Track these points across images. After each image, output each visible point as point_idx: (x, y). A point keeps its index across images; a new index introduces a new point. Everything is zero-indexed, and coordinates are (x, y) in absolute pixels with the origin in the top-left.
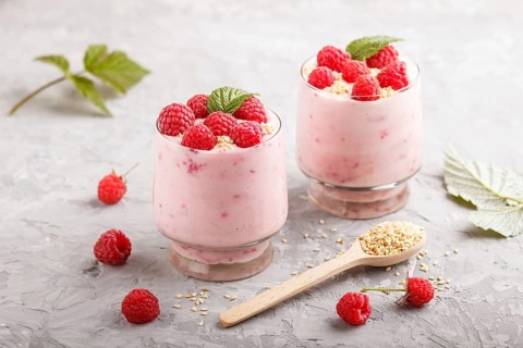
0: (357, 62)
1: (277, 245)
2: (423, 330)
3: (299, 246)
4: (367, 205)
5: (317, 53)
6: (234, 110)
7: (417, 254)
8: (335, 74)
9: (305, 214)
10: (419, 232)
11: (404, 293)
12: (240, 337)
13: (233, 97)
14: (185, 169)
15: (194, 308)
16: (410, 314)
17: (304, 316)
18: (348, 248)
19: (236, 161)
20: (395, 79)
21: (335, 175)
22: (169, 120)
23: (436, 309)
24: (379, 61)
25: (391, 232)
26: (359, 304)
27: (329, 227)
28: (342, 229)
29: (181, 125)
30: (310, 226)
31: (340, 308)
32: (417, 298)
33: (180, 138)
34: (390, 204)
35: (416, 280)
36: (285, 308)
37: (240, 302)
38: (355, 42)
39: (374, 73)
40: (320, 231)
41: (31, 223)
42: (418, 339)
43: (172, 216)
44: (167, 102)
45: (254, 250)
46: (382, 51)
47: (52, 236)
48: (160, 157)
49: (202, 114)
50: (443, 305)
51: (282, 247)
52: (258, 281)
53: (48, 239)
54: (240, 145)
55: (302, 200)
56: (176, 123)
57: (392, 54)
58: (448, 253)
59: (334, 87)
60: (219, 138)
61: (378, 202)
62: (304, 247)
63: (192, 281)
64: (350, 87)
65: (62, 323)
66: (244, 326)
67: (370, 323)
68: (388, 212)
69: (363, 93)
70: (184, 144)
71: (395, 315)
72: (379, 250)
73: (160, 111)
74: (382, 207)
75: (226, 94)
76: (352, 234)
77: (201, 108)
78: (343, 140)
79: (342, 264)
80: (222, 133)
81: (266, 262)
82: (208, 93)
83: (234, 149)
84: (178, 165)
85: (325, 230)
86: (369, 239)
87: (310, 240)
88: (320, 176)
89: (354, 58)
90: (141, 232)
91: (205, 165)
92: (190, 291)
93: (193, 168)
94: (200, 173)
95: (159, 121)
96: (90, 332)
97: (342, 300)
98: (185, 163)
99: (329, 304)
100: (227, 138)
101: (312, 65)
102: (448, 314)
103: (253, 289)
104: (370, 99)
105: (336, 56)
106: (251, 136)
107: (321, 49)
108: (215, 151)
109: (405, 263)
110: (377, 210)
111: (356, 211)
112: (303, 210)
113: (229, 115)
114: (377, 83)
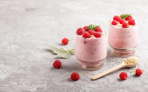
0: (123, 19)
1: (104, 63)
2: (140, 81)
3: (109, 63)
4: (125, 54)
5: (113, 17)
6: (95, 29)
7: (138, 65)
8: (118, 22)
9: (110, 56)
10: (138, 59)
11: (135, 73)
12: (97, 82)
13: (94, 27)
14: (83, 43)
15: (85, 76)
16: (136, 77)
17: (112, 78)
18: (121, 63)
19: (95, 41)
20: (132, 23)
21: (118, 46)
22: (79, 31)
23: (143, 76)
24: (128, 19)
25: (132, 59)
26: (125, 74)
27: (116, 59)
28: (119, 59)
29: (82, 33)
30: (112, 59)
31: (120, 76)
32: (138, 74)
33: (82, 36)
34: (131, 54)
35: (138, 69)
36: (107, 76)
37: (96, 75)
38: (122, 15)
39: (127, 22)
40: (114, 60)
41: (45, 58)
42: (139, 83)
43: (80, 55)
44: (79, 27)
45: (99, 63)
46: (129, 17)
47: (50, 61)
48: (77, 40)
49: (87, 30)
50: (144, 75)
51: (105, 63)
52: (100, 71)
53: (49, 62)
54: (96, 37)
55: (109, 53)
56: (81, 32)
57: (131, 18)
58: (145, 64)
59: (118, 25)
60: (91, 36)
61: (128, 53)
62: (111, 63)
63: (84, 71)
64: (121, 25)
65: (54, 79)
66: (97, 80)
67: (127, 80)
68: (130, 56)
69: (125, 26)
70: (83, 37)
71: (133, 78)
72: (129, 63)
73: (77, 29)
74: (129, 55)
75: (92, 26)
76: (122, 60)
77: (87, 29)
78: (120, 37)
79: (120, 66)
80: (92, 35)
81: (102, 66)
82: (88, 26)
83: (95, 38)
84: (82, 42)
85: (115, 60)
86: (126, 61)
87: (112, 62)
88: (114, 47)
89: (122, 18)
90: (71, 60)
91: (88, 42)
92: (84, 73)
93: (85, 43)
94: (87, 44)
95: (77, 32)
96: (61, 81)
97: (121, 74)
98: (83, 41)
99: (117, 75)
100: (93, 36)
101: (112, 20)
102: (146, 77)
103: (99, 72)
104: (126, 28)
105: (118, 18)
106: (99, 35)
107: (114, 16)
108: (91, 38)
109: (135, 67)
110: (127, 55)
111: (122, 55)
112: (110, 55)
113: (93, 30)
114: (128, 24)
